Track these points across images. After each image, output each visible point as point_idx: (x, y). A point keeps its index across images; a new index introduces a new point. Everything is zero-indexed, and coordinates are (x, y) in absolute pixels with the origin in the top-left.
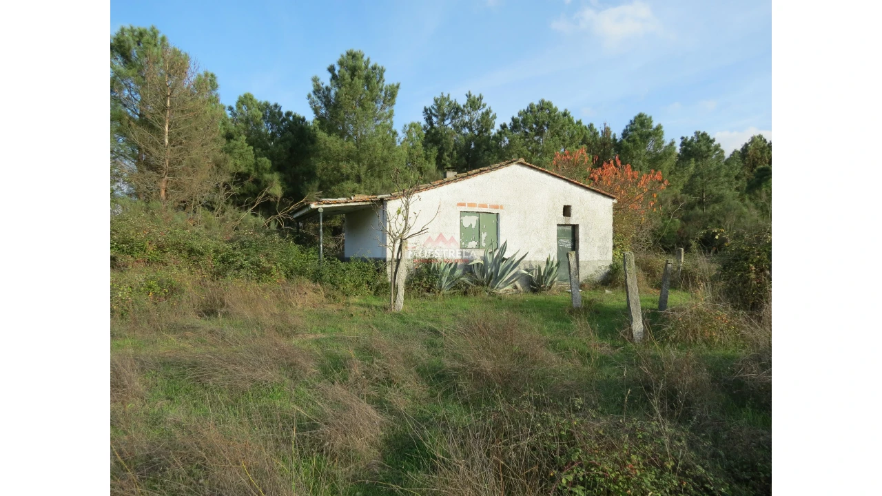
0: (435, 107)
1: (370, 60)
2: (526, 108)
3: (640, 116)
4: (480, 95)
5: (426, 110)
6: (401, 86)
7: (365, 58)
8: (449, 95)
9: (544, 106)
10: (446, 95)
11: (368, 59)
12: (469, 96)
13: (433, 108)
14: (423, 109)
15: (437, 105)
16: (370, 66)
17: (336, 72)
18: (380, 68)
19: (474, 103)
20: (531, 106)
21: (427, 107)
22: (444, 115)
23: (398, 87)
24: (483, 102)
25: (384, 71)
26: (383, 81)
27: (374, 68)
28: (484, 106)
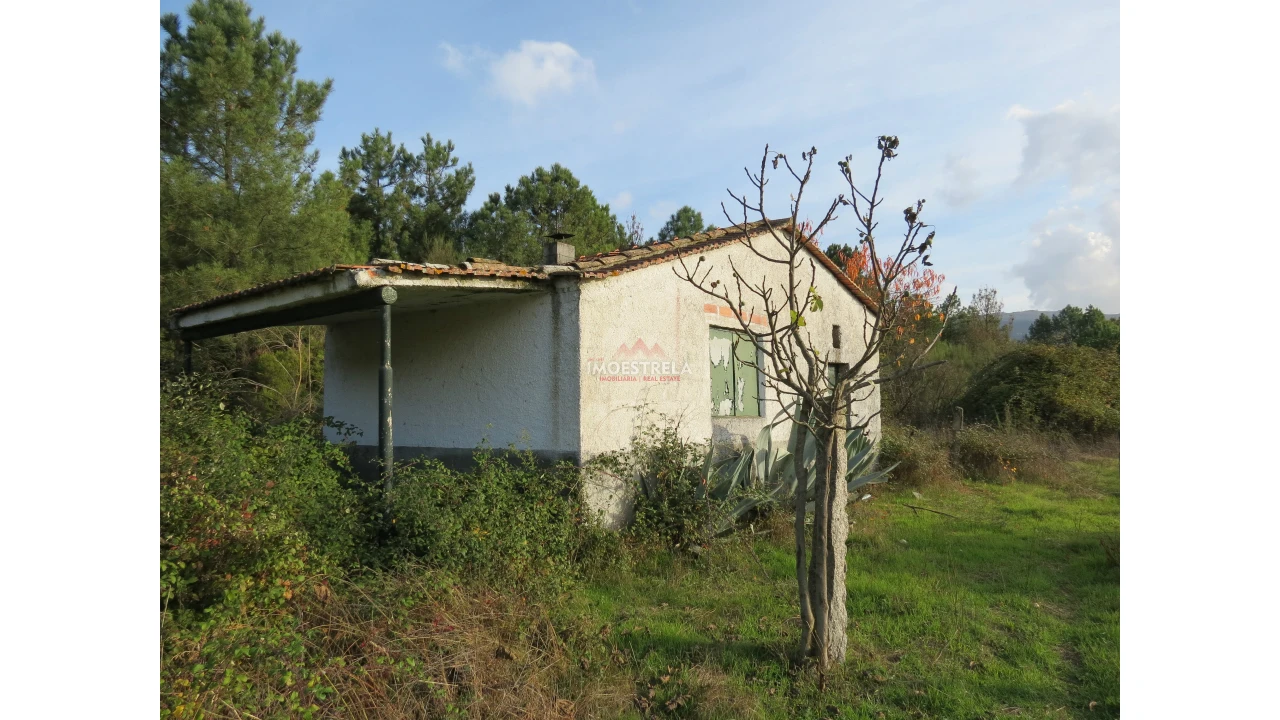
0: (363, 152)
1: (265, 24)
2: (530, 175)
3: (686, 210)
4: (450, 143)
5: (345, 154)
6: (334, 86)
7: (254, 18)
8: (390, 134)
9: (559, 175)
10: (384, 134)
11: (261, 21)
12: (428, 141)
13: (359, 152)
14: (340, 152)
15: (366, 147)
16: (264, 36)
17: (183, 32)
18: (289, 42)
19: (438, 155)
20: (540, 172)
21: (348, 149)
22: (380, 168)
23: (328, 86)
24: (453, 155)
25: (298, 51)
26: (294, 71)
27: (275, 41)
28: (455, 161)
